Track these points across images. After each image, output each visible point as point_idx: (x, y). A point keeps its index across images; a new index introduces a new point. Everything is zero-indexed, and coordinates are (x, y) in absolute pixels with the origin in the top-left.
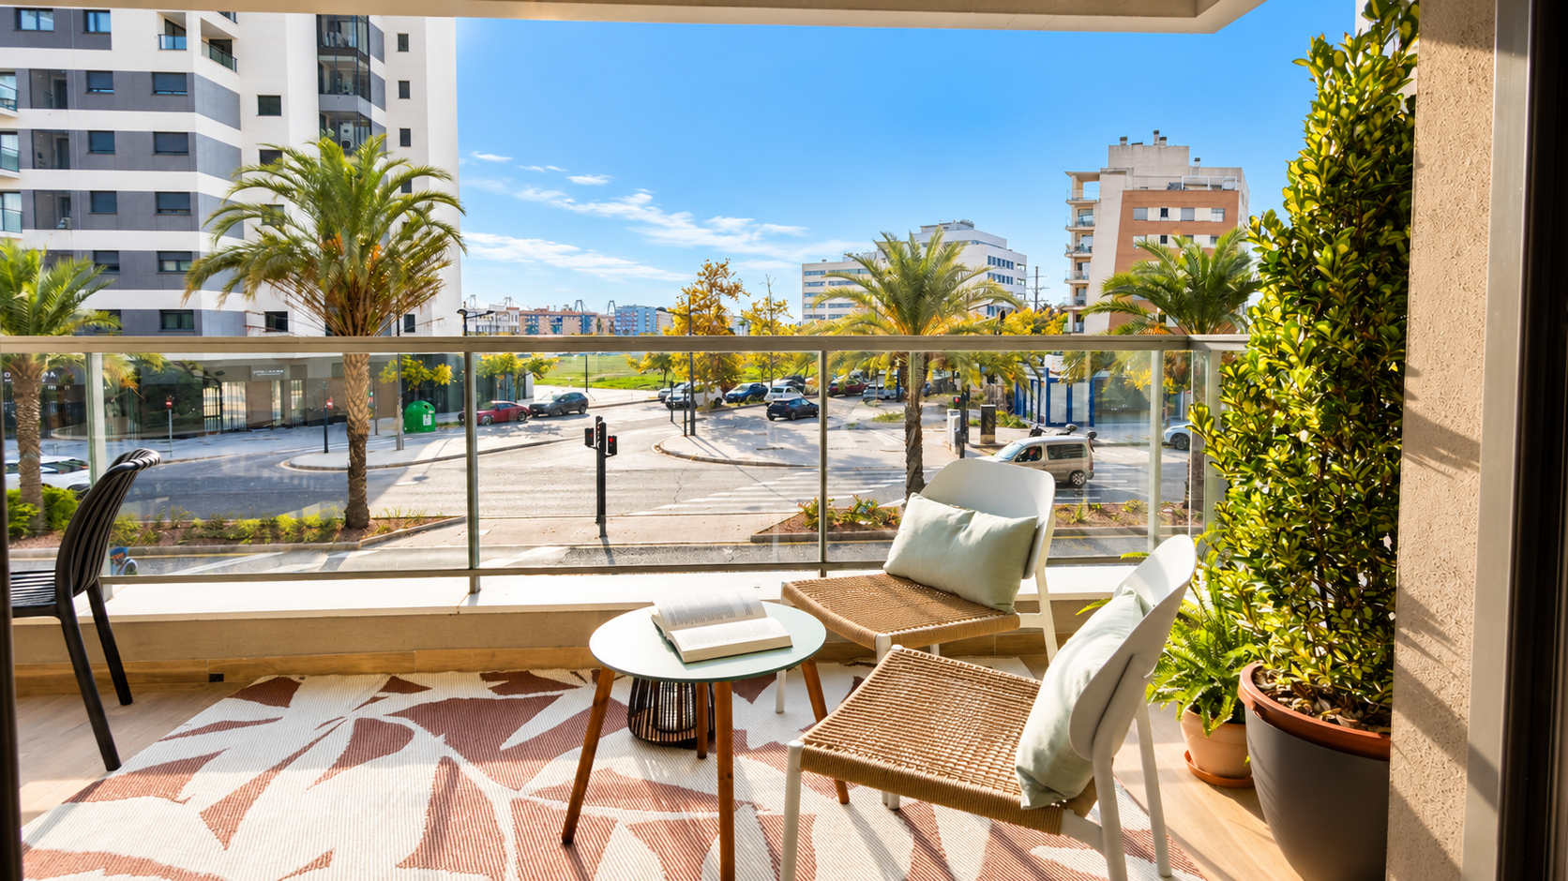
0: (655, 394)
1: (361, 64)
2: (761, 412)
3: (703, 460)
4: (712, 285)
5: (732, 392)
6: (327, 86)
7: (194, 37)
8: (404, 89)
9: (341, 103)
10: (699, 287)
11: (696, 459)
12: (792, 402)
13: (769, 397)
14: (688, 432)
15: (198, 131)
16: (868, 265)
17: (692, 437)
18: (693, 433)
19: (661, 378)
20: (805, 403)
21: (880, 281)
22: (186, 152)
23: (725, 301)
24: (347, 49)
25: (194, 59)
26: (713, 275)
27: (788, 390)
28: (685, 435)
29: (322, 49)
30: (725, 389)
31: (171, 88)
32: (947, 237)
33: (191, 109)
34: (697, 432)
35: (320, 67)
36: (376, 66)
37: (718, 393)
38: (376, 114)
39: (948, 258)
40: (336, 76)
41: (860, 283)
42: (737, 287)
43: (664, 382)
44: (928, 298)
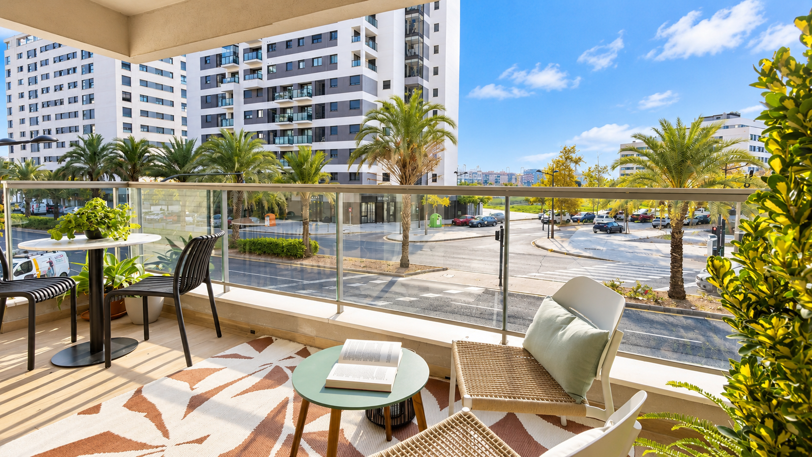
0: (537, 216)
1: (420, 61)
2: (590, 228)
3: (554, 251)
4: (566, 159)
5: (576, 216)
6: (408, 75)
7: (363, 60)
8: (436, 72)
9: (412, 81)
10: (561, 159)
11: (552, 251)
12: (607, 224)
13: (596, 220)
14: (550, 236)
15: (363, 99)
16: (649, 142)
17: (552, 239)
18: (552, 237)
19: (540, 207)
20: (615, 224)
21: (655, 151)
22: (359, 108)
23: (572, 166)
24: (415, 56)
25: (364, 70)
26: (567, 154)
27: (607, 217)
28: (548, 238)
29: (407, 57)
30: (572, 215)
31: (355, 82)
32: (704, 124)
33: (361, 90)
34: (555, 236)
35: (406, 66)
36: (426, 62)
37: (568, 217)
38: (425, 84)
39: (706, 136)
40: (411, 68)
41: (646, 155)
42: (580, 159)
43: (541, 209)
44: (689, 162)
